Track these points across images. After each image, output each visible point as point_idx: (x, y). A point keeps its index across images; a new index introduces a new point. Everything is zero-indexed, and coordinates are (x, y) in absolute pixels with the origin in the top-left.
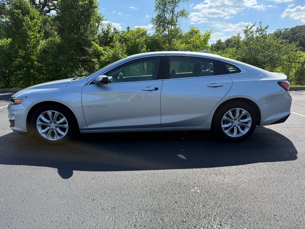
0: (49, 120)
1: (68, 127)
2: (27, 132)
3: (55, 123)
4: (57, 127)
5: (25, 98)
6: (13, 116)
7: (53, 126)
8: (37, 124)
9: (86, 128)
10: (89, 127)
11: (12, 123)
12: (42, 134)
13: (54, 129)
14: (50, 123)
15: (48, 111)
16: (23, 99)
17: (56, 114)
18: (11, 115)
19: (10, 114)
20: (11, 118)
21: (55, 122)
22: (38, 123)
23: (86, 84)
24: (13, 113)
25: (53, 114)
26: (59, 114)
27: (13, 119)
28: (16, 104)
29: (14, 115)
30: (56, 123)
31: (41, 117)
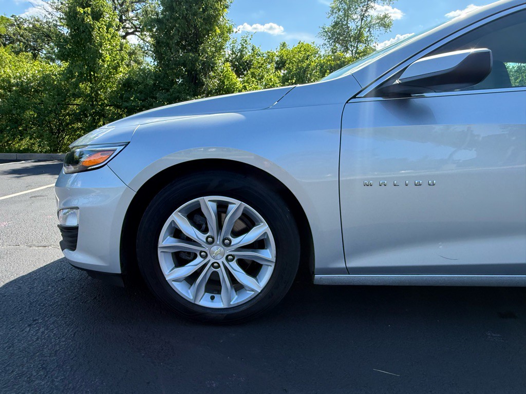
0: (205, 231)
1: (274, 260)
2: (119, 271)
3: (226, 244)
4: (232, 260)
5: (119, 148)
6: (74, 213)
7: (217, 253)
8: (160, 245)
9: (342, 265)
10: (352, 264)
11: (70, 237)
12: (174, 283)
13: (219, 266)
14: (207, 242)
15: (207, 198)
16: (114, 150)
17: (232, 208)
18: (67, 208)
19: (62, 207)
20: (65, 219)
21: (227, 241)
22: (166, 241)
23: (354, 97)
24: (74, 203)
25: (222, 208)
26: (245, 210)
27: (72, 222)
28: (85, 169)
29: (77, 208)
30: (229, 245)
31: (178, 218)
